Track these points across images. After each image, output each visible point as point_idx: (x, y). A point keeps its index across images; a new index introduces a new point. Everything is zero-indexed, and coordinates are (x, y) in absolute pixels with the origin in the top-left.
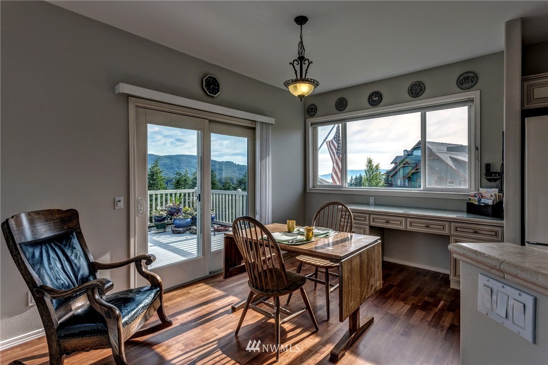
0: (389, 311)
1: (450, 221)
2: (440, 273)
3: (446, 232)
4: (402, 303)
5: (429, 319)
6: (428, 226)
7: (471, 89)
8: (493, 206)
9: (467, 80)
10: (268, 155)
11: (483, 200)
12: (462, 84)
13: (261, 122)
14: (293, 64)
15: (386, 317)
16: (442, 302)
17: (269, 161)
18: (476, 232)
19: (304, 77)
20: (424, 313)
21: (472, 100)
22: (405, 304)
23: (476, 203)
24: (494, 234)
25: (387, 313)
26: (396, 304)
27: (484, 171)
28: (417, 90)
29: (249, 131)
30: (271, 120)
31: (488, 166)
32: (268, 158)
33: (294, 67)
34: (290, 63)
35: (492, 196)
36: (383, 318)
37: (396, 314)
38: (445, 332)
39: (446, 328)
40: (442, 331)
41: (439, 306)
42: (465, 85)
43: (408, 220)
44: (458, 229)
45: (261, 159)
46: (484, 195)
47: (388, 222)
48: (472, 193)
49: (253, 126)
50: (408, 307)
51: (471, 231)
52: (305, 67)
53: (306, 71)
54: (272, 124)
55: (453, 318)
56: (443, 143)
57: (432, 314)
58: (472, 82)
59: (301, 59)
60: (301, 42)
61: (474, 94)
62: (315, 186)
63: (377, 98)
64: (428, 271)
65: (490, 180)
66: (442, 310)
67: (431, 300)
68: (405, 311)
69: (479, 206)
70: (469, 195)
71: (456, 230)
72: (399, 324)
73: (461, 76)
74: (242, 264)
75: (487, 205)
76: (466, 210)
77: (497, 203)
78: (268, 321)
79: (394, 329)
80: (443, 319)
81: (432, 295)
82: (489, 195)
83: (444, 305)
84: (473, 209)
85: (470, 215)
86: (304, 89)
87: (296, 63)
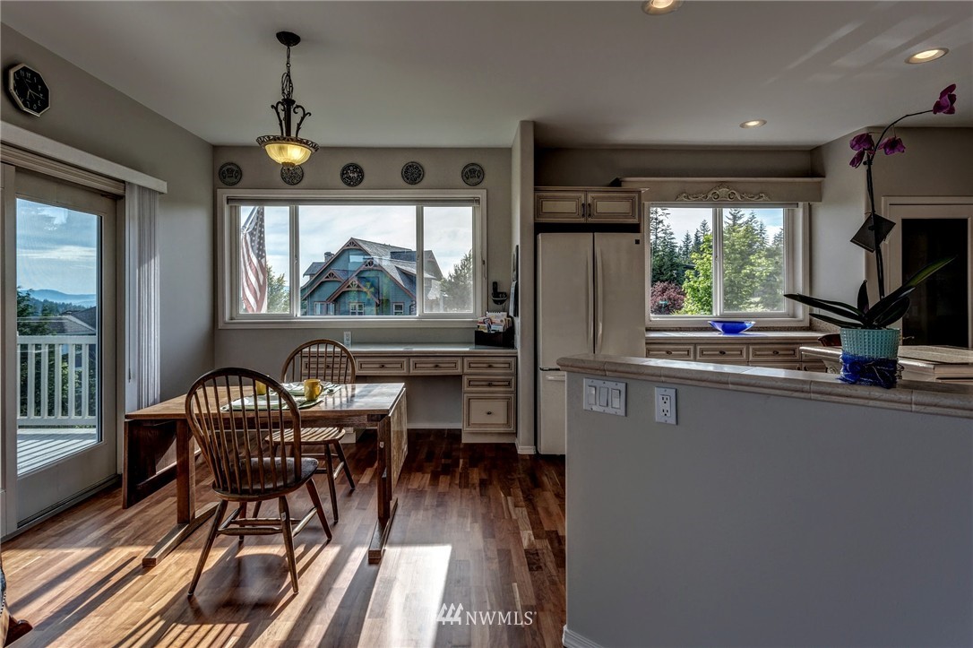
0: (409, 487)
1: (463, 356)
2: (444, 430)
3: (458, 371)
4: (419, 475)
5: (457, 482)
6: (437, 366)
7: (477, 187)
8: (503, 333)
9: (473, 175)
10: (153, 255)
11: (493, 327)
12: (468, 178)
13: (139, 187)
14: (276, 109)
15: (409, 494)
16: (461, 461)
17: (155, 267)
18: (490, 367)
19: (293, 135)
20: (449, 477)
21: (478, 201)
22: (423, 473)
23: (486, 331)
24: (507, 365)
25: (408, 490)
26: (412, 477)
27: (491, 291)
28: (413, 175)
29: (106, 203)
30: (160, 185)
31: (495, 284)
32: (153, 261)
33: (278, 114)
34: (272, 106)
35: (502, 321)
36: (406, 497)
37: (419, 487)
38: (478, 489)
39: (477, 485)
40: (475, 489)
41: (461, 466)
42: (471, 180)
43: (412, 360)
44: (472, 365)
45: (140, 264)
46: (494, 320)
47: (383, 366)
48: (481, 319)
49: (119, 192)
50: (428, 476)
51: (485, 365)
52: (295, 119)
53: (299, 125)
54: (161, 193)
55: (480, 474)
56: (384, 245)
57: (458, 476)
58: (479, 177)
59: (288, 103)
60: (288, 75)
61: (480, 193)
62: (234, 316)
63: (356, 175)
64: (430, 431)
65: (496, 302)
66: (465, 468)
67: (449, 461)
68: (428, 482)
69: (489, 334)
70: (477, 322)
71: (470, 367)
72: (427, 497)
73: (466, 167)
74: (158, 473)
75: (497, 333)
76: (473, 340)
77: (507, 330)
78: (238, 556)
79: (426, 503)
80: (470, 477)
81: (447, 455)
82: (498, 321)
83: (465, 463)
84: (482, 338)
85: (478, 347)
86: (295, 154)
87: (280, 107)
